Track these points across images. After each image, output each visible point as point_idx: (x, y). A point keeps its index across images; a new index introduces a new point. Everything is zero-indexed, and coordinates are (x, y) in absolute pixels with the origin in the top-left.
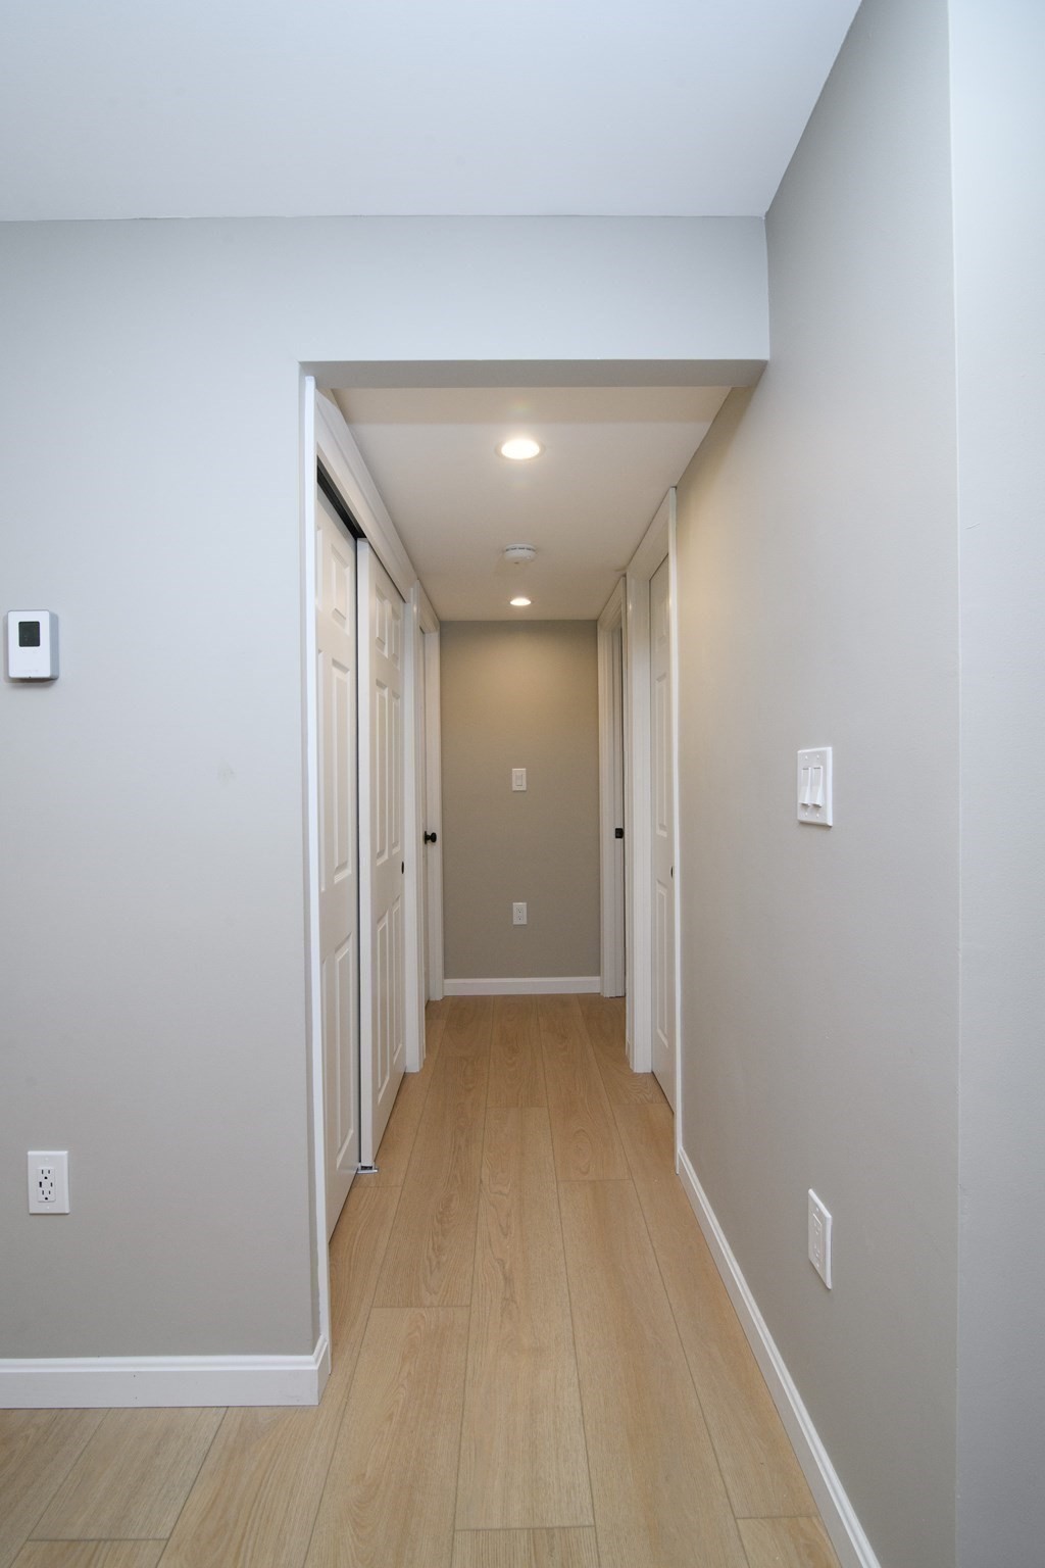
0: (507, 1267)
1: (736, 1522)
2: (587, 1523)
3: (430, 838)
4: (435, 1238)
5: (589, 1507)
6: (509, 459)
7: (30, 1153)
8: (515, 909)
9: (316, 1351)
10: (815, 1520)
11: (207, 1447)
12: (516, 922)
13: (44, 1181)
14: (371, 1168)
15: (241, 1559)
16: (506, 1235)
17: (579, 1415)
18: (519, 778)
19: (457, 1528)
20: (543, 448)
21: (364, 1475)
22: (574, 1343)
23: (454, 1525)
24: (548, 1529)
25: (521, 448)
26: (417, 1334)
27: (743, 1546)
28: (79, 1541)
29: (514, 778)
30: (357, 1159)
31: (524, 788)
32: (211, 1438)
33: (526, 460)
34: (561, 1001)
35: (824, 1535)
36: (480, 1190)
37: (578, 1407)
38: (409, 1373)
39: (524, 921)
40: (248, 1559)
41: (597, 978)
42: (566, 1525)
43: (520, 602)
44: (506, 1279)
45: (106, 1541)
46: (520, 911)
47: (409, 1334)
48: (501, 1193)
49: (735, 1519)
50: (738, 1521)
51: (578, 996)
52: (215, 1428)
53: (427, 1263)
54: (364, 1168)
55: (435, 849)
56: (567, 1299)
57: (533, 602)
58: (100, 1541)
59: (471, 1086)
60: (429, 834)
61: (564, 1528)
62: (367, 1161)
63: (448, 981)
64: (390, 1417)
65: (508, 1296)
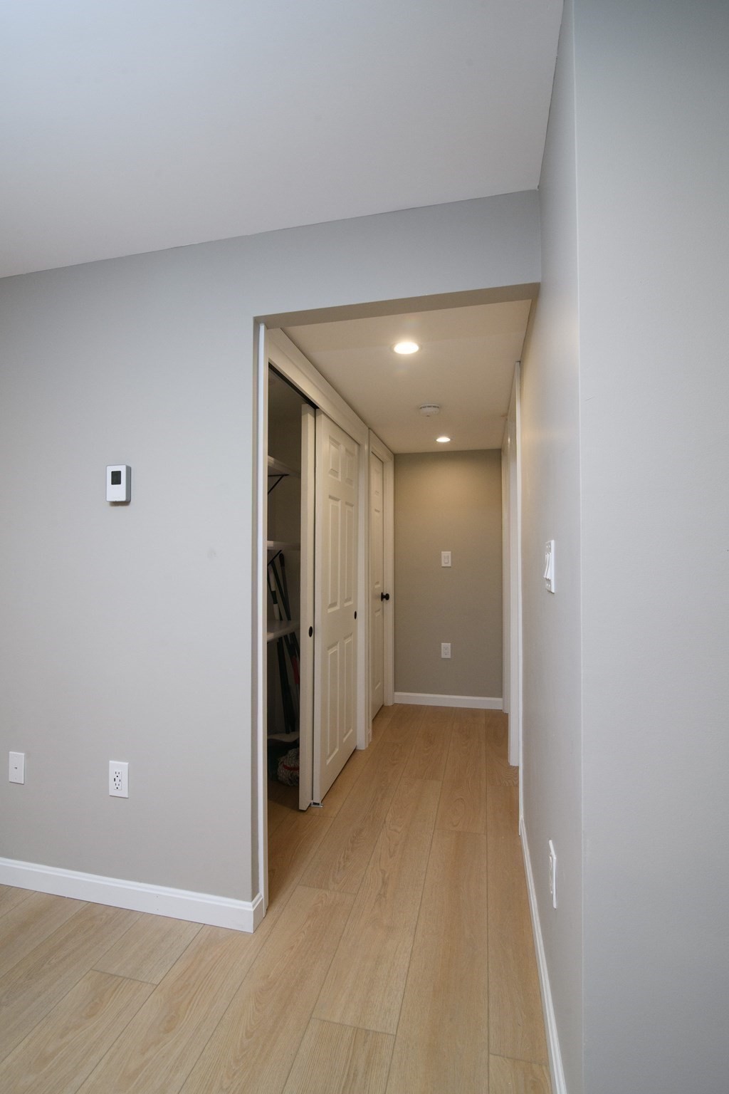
0: (387, 875)
1: (488, 1056)
2: (391, 1033)
3: (385, 597)
4: (347, 851)
5: (396, 1024)
6: (400, 355)
7: (111, 762)
8: (442, 647)
9: (254, 901)
10: (544, 1068)
11: (188, 943)
12: (443, 656)
13: (116, 778)
14: (318, 804)
15: (191, 1004)
16: (391, 857)
17: (406, 971)
18: (446, 558)
19: (313, 1016)
20: (421, 347)
21: (268, 976)
22: (416, 929)
23: (311, 1014)
24: (367, 1030)
25: (406, 347)
26: (320, 905)
27: (488, 1071)
28: (115, 975)
29: (443, 559)
30: (310, 797)
31: (449, 565)
32: (192, 938)
33: (413, 354)
34: (474, 713)
35: (548, 1078)
36: (383, 827)
37: (407, 965)
38: (309, 926)
39: (449, 656)
40: (195, 1005)
41: (500, 699)
42: (378, 1030)
43: (443, 440)
44: (383, 882)
45: (128, 978)
46: (446, 649)
47: (316, 904)
48: (395, 831)
49: (489, 1053)
50: (491, 1056)
51: (486, 711)
52: (196, 933)
53: (338, 865)
54: (315, 804)
55: (389, 605)
56: (420, 902)
57: (451, 439)
58: (124, 978)
59: (395, 762)
60: (385, 594)
61: (376, 1032)
62: (317, 800)
63: (397, 693)
64: (292, 948)
65: (382, 893)
